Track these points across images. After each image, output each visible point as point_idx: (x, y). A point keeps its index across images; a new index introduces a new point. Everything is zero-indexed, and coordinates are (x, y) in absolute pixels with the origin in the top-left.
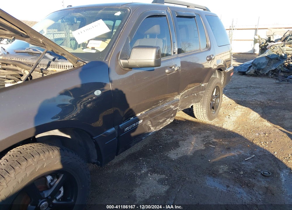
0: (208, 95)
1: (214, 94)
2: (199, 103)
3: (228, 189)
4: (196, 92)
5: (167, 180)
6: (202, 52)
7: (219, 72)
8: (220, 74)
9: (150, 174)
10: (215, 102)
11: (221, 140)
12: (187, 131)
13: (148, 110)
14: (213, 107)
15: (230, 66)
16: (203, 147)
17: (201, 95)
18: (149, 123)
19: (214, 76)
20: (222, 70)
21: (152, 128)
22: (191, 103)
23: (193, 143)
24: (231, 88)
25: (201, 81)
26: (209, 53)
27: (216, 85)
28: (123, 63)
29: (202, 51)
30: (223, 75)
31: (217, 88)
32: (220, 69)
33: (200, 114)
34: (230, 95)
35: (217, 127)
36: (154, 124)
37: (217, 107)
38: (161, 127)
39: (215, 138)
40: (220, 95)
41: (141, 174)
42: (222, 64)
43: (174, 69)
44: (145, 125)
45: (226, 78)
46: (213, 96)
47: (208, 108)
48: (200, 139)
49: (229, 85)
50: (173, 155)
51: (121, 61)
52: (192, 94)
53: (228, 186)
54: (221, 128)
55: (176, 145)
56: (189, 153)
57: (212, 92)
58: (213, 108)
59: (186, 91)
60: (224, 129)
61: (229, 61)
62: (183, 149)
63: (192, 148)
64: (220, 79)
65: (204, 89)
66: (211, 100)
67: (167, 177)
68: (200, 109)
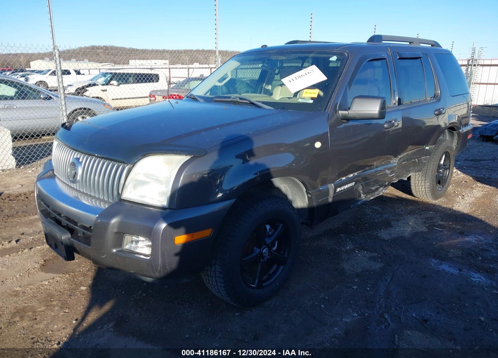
0: (433, 163)
1: (442, 162)
2: (420, 173)
3: (461, 272)
4: (418, 157)
5: (380, 258)
6: (429, 104)
7: (451, 132)
8: (452, 135)
9: (358, 251)
10: (443, 173)
11: (451, 223)
12: (402, 210)
13: (361, 171)
14: (440, 181)
15: (466, 125)
16: (424, 229)
17: (424, 161)
18: (360, 188)
19: (442, 138)
20: (455, 130)
21: (362, 195)
22: (410, 172)
23: (411, 223)
24: (466, 160)
25: (425, 142)
26: (438, 106)
27: (445, 149)
28: (342, 115)
29: (429, 102)
30: (456, 137)
31: (447, 155)
32: (452, 129)
33: (420, 190)
34: (464, 169)
35: (444, 208)
36: (365, 191)
37: (445, 181)
38: (372, 196)
39: (442, 221)
40: (450, 165)
41: (347, 250)
42: (455, 120)
43: (393, 124)
44: (356, 189)
45: (460, 141)
46: (441, 165)
47: (433, 180)
48: (420, 220)
49: (464, 156)
50: (384, 234)
51: (340, 112)
52: (411, 159)
53: (460, 270)
54: (450, 209)
55: (388, 225)
56: (406, 234)
57: (439, 159)
58: (439, 183)
59: (405, 154)
60: (455, 211)
61: (466, 117)
62: (397, 229)
63: (410, 229)
64: (451, 142)
65: (428, 153)
66: (438, 172)
67: (379, 256)
68: (420, 182)
